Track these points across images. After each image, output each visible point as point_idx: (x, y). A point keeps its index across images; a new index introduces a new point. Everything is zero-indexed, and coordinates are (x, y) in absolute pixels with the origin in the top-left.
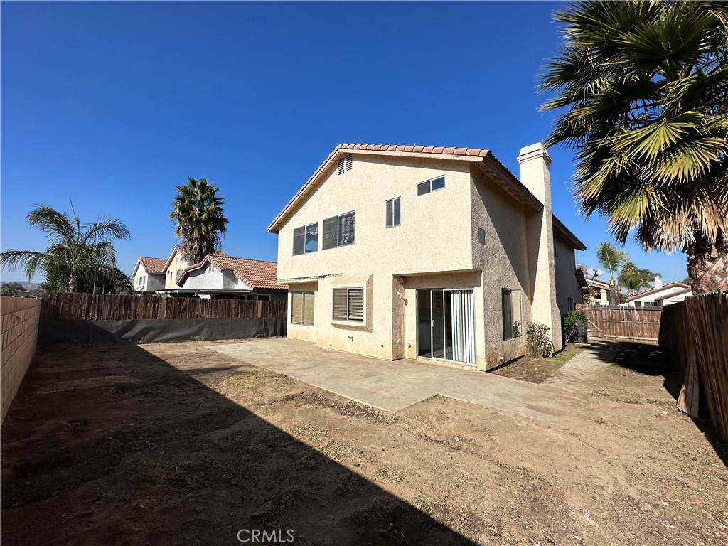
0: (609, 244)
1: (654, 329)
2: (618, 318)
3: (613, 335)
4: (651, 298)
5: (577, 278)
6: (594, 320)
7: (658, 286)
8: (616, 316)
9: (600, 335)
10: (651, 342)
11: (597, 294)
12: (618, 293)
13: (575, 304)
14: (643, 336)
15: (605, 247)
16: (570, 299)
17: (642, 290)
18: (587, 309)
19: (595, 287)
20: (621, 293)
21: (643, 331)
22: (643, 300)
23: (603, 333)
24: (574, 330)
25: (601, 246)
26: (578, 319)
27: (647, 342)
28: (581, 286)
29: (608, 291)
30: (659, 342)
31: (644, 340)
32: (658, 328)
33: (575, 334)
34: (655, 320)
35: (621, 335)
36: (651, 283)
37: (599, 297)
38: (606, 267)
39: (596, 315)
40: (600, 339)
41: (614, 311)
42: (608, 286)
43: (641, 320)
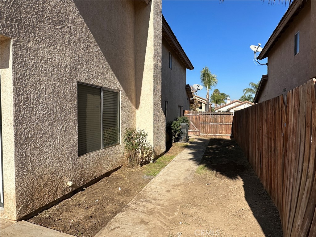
0: (208, 69)
1: (229, 128)
2: (209, 121)
3: (205, 133)
4: (225, 109)
5: (187, 91)
6: (195, 122)
7: (229, 102)
8: (208, 119)
9: (198, 133)
10: (226, 137)
11: (200, 106)
12: (210, 106)
13: (184, 111)
14: (222, 133)
15: (205, 71)
16: (180, 107)
17: (222, 104)
18: (191, 114)
19: (199, 102)
20: (212, 106)
21: (222, 130)
22: (222, 110)
23: (200, 132)
24: (178, 132)
25: (203, 71)
26: (183, 122)
27: (224, 137)
28: (189, 97)
29: (206, 105)
30: (231, 137)
31: (222, 136)
32: (231, 127)
33: (179, 136)
34: (230, 122)
35: (210, 133)
36: (225, 101)
37: (201, 108)
38: (205, 86)
39: (196, 119)
40: (197, 137)
41: (207, 115)
42: (206, 102)
43: (222, 122)
